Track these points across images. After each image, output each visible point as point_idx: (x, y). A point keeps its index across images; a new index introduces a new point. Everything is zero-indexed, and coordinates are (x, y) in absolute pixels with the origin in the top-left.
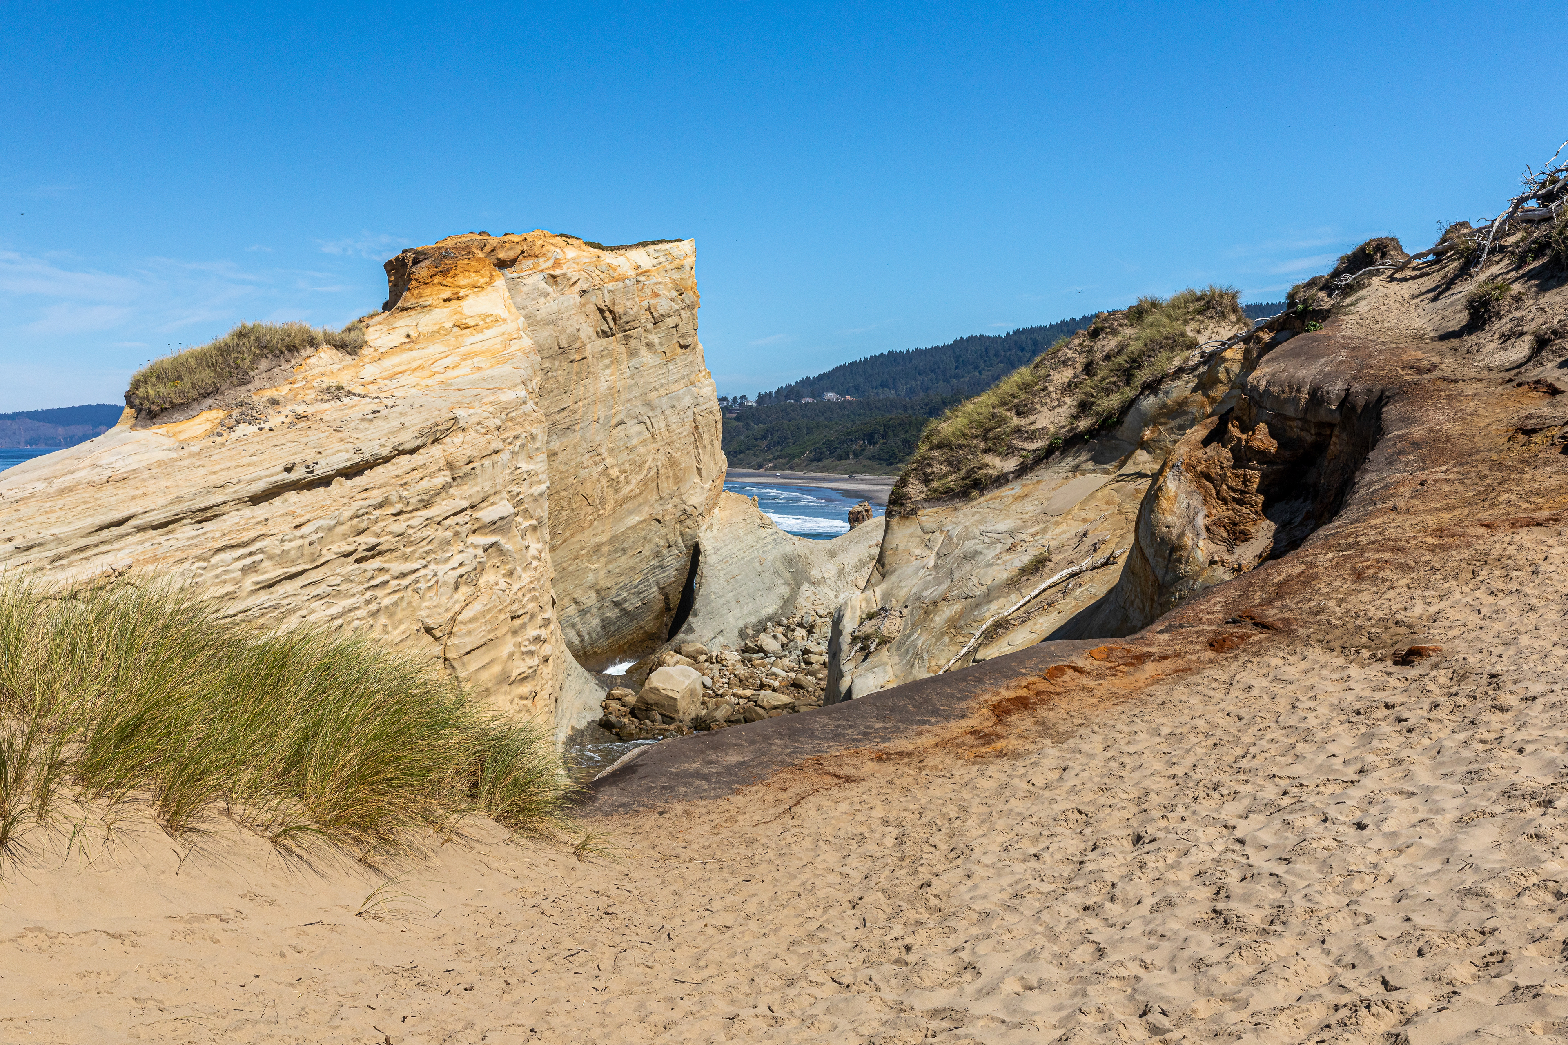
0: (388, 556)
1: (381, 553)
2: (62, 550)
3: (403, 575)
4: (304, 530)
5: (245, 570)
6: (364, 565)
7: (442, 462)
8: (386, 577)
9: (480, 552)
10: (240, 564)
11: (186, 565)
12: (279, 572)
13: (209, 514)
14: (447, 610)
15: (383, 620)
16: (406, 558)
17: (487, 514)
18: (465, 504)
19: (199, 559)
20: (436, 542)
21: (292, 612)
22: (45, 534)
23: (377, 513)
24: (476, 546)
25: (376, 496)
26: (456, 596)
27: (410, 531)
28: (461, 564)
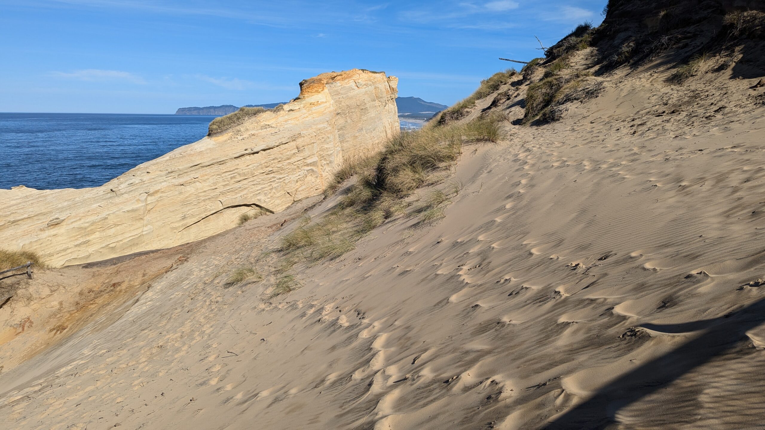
0: (276, 173)
1: (273, 172)
2: (181, 173)
3: (280, 179)
4: (249, 167)
5: (231, 178)
6: (268, 176)
7: (295, 147)
8: (275, 179)
9: (306, 171)
10: (230, 176)
11: (215, 177)
12: (242, 178)
13: (222, 162)
14: (294, 188)
15: (274, 191)
16: (281, 174)
17: (309, 161)
18: (301, 158)
19: (218, 175)
20: (291, 170)
21: (245, 189)
22: (176, 169)
23: (272, 162)
24: (304, 170)
25: (273, 157)
26: (297, 184)
27: (283, 166)
28: (299, 175)
